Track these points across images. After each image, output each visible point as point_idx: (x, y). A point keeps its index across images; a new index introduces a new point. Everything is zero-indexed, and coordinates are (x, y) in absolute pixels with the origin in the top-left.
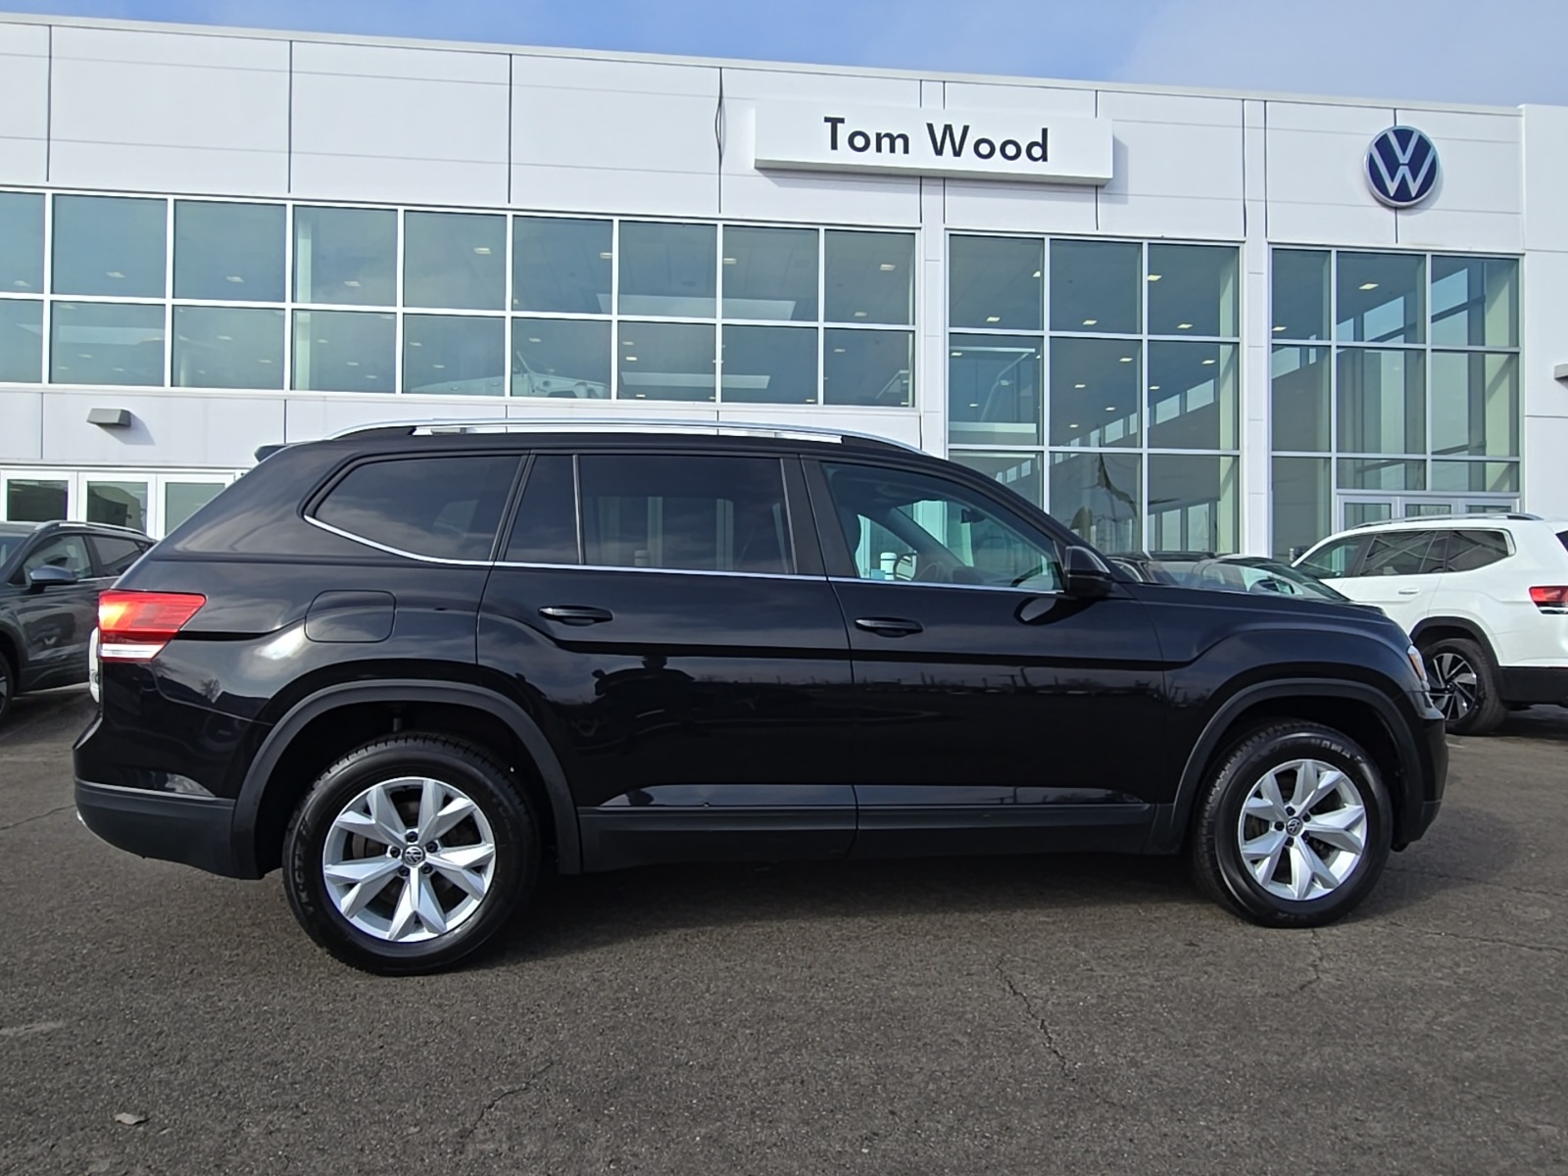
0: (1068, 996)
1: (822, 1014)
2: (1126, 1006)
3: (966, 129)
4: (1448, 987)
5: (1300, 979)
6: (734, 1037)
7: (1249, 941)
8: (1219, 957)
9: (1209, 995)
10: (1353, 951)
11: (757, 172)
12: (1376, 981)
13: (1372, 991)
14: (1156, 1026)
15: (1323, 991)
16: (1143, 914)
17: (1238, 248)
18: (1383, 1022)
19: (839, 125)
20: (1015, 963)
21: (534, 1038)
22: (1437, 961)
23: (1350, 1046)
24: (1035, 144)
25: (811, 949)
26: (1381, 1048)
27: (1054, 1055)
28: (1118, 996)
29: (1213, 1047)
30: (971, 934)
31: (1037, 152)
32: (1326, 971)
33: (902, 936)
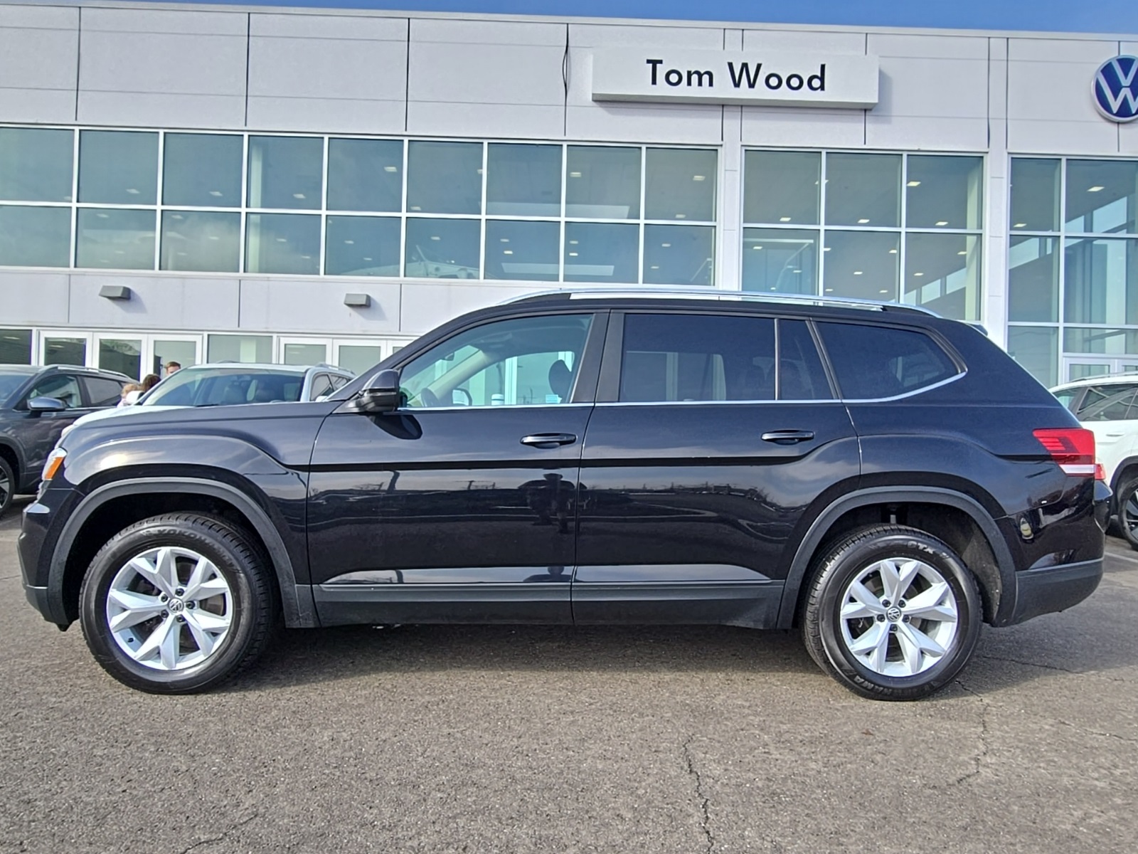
0: (738, 778)
1: (511, 782)
2: (788, 790)
3: (759, 66)
4: (1102, 788)
5: (960, 773)
6: (425, 800)
7: (922, 732)
8: (890, 746)
9: (870, 784)
10: (1017, 747)
11: (594, 104)
12: (1033, 778)
13: (1027, 787)
14: (810, 812)
15: (979, 785)
16: (832, 702)
17: (982, 157)
18: (1030, 821)
19: (658, 65)
20: (701, 743)
21: (254, 791)
22: (1096, 761)
23: (992, 844)
24: (815, 77)
25: (528, 721)
26: (1023, 847)
27: (705, 835)
28: (785, 780)
29: (858, 836)
30: (673, 713)
31: (816, 83)
32: (986, 766)
33: (612, 713)
